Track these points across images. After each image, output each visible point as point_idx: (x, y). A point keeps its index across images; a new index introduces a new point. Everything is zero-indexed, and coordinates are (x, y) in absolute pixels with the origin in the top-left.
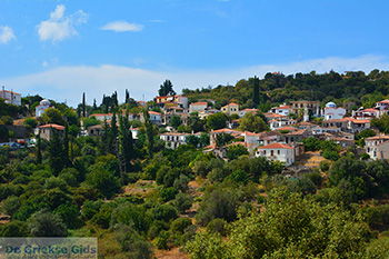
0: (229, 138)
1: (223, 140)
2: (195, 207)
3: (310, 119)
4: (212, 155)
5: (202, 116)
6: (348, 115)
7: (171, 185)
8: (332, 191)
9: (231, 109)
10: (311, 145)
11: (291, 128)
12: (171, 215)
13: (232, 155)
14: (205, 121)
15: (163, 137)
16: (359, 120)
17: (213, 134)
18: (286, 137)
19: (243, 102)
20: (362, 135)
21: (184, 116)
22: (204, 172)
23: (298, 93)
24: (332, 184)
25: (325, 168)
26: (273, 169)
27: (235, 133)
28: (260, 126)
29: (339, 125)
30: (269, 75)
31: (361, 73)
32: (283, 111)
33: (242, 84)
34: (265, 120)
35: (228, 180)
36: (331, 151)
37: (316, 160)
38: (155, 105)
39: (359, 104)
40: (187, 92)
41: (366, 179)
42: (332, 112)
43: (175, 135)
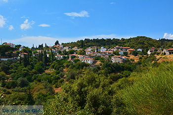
0: (75, 57)
1: (73, 57)
2: (65, 76)
3: (97, 51)
4: (70, 62)
5: (67, 50)
6: (107, 50)
7: (58, 70)
8: (103, 71)
9: (75, 49)
10: (97, 59)
11: (92, 54)
12: (58, 78)
13: (76, 61)
14: (68, 52)
15: (56, 56)
16: (110, 52)
17: (70, 56)
18: (90, 56)
19: (79, 47)
20: (111, 56)
21: (62, 50)
22: (68, 66)
23: (93, 44)
24: (103, 69)
25: (101, 65)
26: (87, 65)
27: (76, 55)
28: (83, 53)
29: (105, 53)
30: (86, 39)
31: (110, 39)
32: (90, 49)
33: (78, 41)
34: (85, 52)
35: (74, 68)
36: (102, 60)
37: (98, 63)
38: (54, 48)
39: (110, 47)
40: (63, 44)
41: (112, 68)
42: (103, 50)
43: (60, 56)
